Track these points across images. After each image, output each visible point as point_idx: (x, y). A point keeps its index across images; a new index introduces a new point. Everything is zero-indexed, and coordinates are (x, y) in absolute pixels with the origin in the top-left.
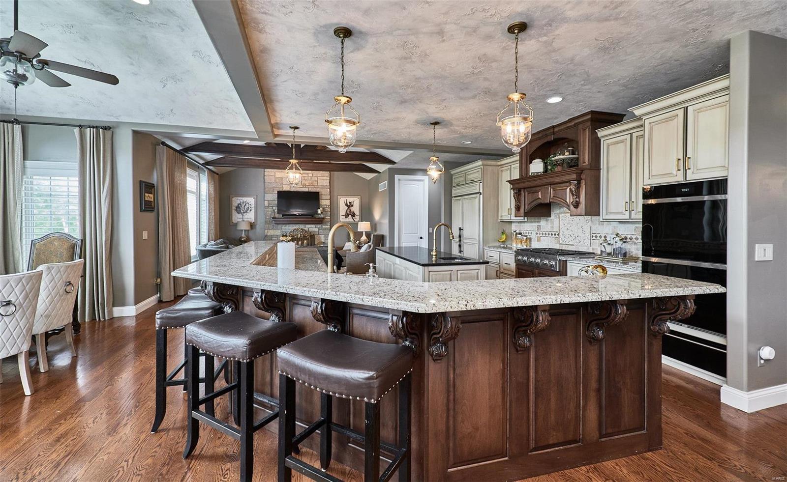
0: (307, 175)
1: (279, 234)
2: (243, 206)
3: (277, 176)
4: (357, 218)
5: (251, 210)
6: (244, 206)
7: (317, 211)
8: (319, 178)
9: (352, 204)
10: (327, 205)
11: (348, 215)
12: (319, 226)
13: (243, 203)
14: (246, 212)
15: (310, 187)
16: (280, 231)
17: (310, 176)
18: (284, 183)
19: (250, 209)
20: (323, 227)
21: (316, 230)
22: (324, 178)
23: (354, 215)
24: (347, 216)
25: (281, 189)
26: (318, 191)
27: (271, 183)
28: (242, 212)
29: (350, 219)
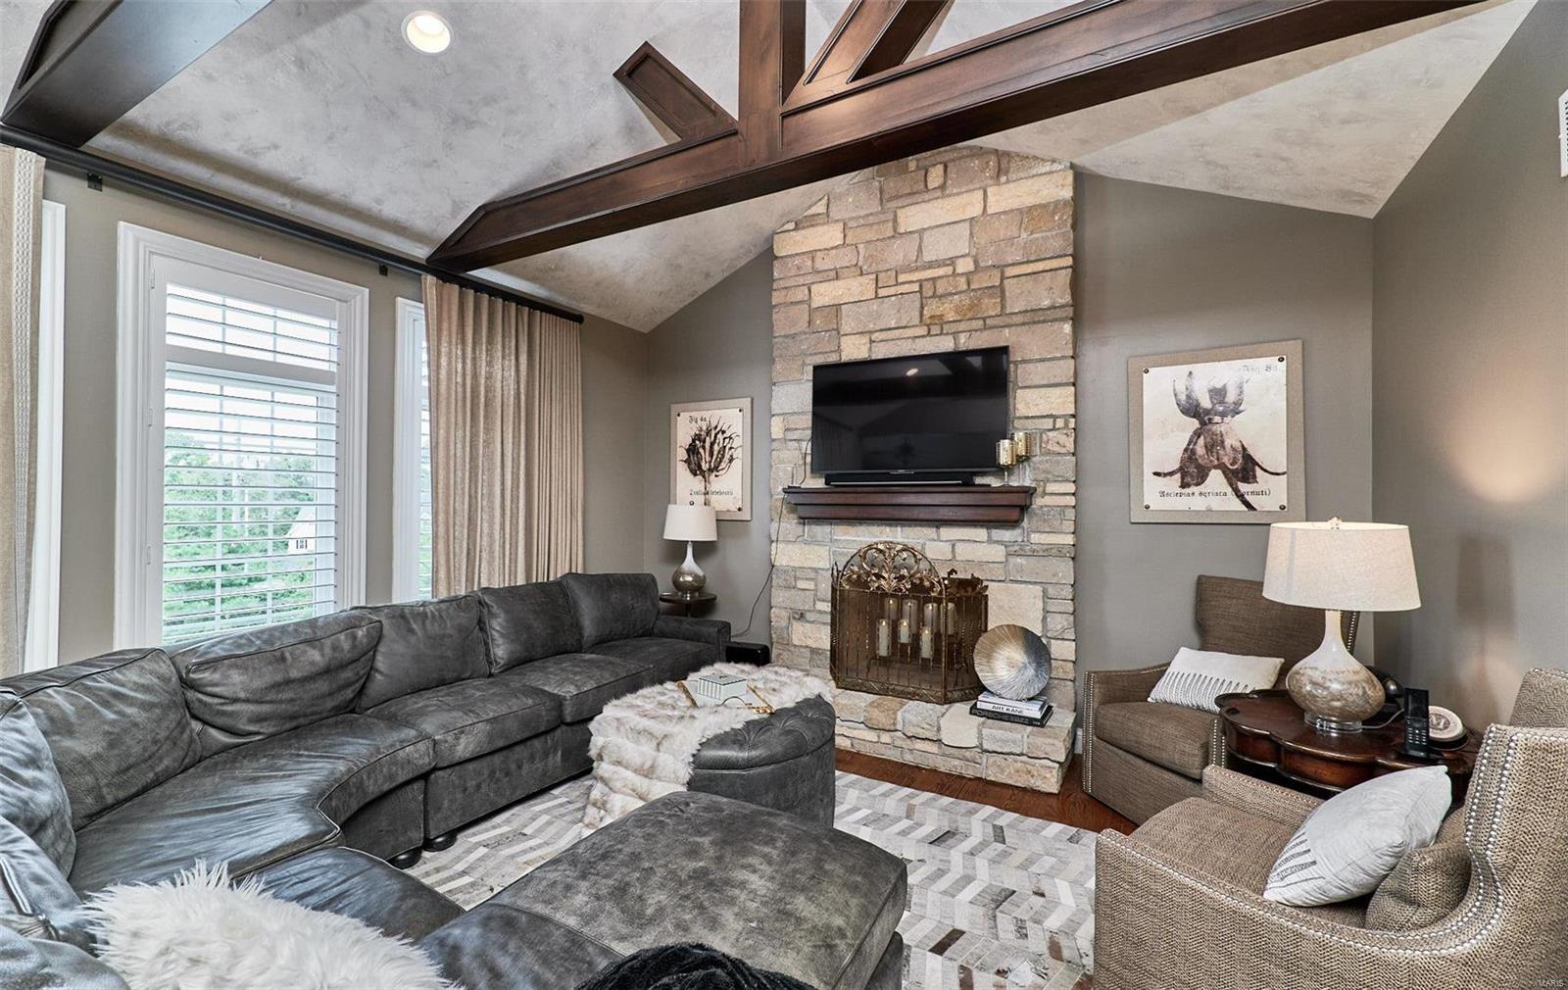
0: (949, 270)
1: (821, 565)
2: (707, 445)
3: (816, 302)
4: (1270, 492)
5: (731, 460)
6: (712, 444)
7: (994, 454)
8: (1009, 272)
9: (1231, 397)
10: (1054, 417)
11: (1202, 476)
12: (1007, 535)
13: (708, 433)
14: (716, 468)
15: (962, 326)
16: (823, 551)
17: (960, 270)
18: (845, 328)
19: (727, 456)
20: (1035, 538)
21: (997, 553)
22: (1040, 266)
23: (1245, 469)
24: (1191, 472)
25: (832, 359)
26: (1002, 344)
27: (793, 336)
28: (705, 467)
29: (1215, 495)
